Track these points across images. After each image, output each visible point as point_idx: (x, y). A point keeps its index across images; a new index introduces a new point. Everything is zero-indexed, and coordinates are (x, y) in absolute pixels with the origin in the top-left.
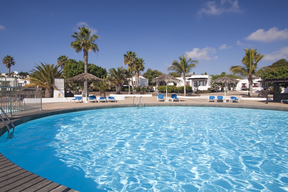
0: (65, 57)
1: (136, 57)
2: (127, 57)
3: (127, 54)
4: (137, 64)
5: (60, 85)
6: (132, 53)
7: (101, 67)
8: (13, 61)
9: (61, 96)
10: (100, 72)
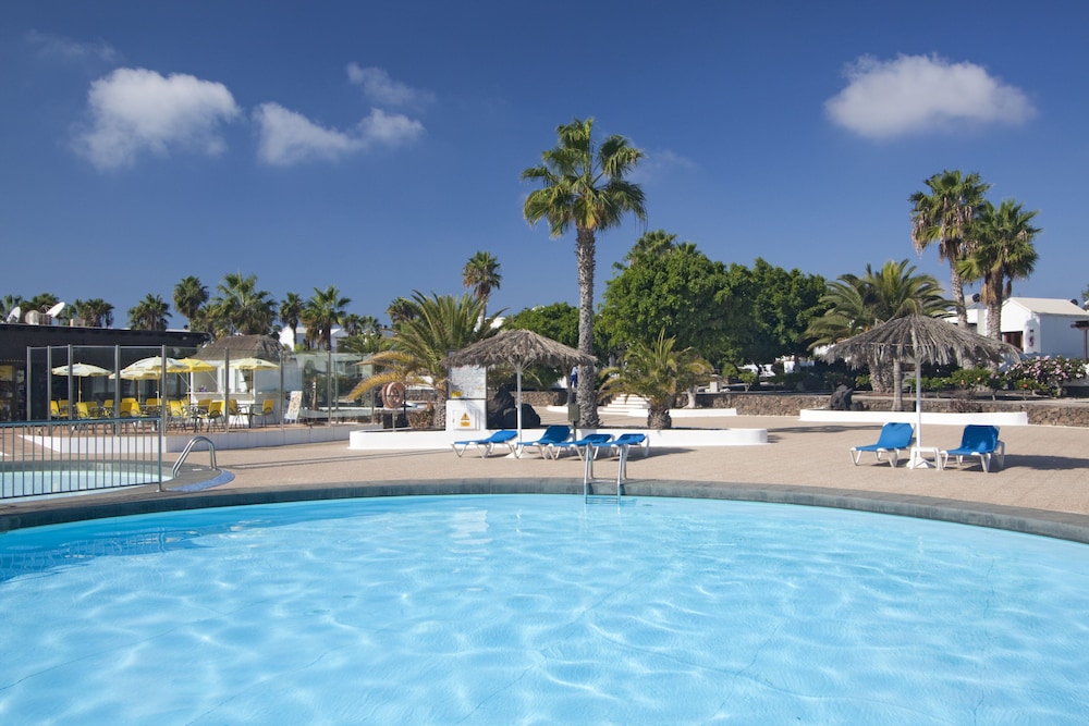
0: (662, 237)
1: (985, 197)
2: (928, 204)
3: (928, 192)
4: (984, 239)
5: (469, 379)
6: (962, 179)
7: (796, 273)
8: (494, 272)
9: (472, 426)
10: (792, 295)
